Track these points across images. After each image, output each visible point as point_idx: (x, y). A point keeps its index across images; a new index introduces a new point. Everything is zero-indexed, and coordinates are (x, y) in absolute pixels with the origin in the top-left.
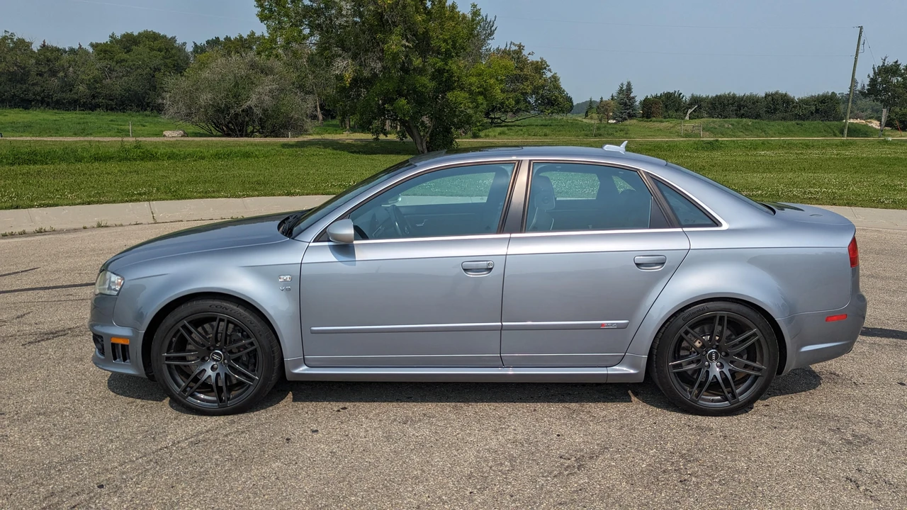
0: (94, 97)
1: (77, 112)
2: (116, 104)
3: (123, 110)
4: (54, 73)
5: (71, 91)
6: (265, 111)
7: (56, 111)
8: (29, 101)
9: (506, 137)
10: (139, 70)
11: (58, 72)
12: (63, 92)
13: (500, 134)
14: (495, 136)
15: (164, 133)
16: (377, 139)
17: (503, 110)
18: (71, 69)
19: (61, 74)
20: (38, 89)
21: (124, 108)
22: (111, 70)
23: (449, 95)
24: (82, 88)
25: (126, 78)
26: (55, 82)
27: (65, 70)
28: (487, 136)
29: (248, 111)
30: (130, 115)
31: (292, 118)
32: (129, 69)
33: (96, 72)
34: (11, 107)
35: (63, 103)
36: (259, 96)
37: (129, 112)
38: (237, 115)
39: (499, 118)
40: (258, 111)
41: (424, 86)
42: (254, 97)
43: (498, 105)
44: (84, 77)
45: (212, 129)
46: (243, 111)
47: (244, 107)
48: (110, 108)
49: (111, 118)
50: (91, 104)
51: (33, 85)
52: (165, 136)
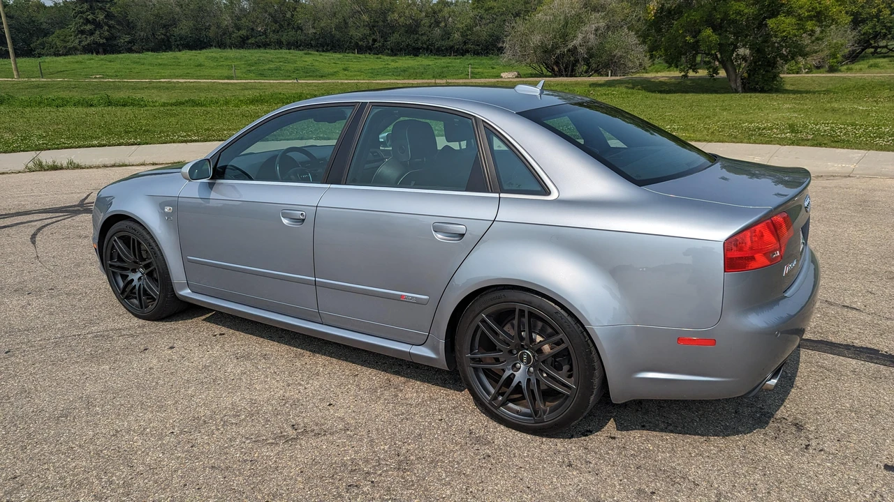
0: (465, 43)
1: (452, 57)
2: (482, 49)
3: (487, 54)
4: (437, 23)
5: (448, 39)
6: (589, 49)
7: (436, 57)
8: (418, 49)
9: (877, 70)
10: (502, 17)
11: (440, 22)
12: (443, 40)
13: (870, 66)
14: (861, 69)
15: (502, 74)
16: (685, 76)
17: (889, 36)
18: (450, 19)
19: (443, 24)
20: (425, 38)
21: (487, 53)
22: (481, 18)
23: (771, 23)
24: (457, 36)
25: (491, 25)
26: (437, 31)
27: (445, 20)
28: (849, 69)
29: (573, 51)
30: (491, 58)
31: (615, 56)
32: (495, 16)
33: (468, 21)
34: (406, 55)
35: (442, 50)
36: (584, 36)
37: (491, 55)
38: (563, 55)
39: (886, 47)
40: (582, 50)
41: (739, 13)
42: (580, 36)
43: (884, 31)
44: (459, 26)
45: (544, 69)
46: (569, 50)
47: (570, 46)
48: (476, 53)
49: (472, 61)
50: (463, 50)
51: (422, 34)
52: (502, 77)
